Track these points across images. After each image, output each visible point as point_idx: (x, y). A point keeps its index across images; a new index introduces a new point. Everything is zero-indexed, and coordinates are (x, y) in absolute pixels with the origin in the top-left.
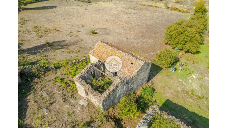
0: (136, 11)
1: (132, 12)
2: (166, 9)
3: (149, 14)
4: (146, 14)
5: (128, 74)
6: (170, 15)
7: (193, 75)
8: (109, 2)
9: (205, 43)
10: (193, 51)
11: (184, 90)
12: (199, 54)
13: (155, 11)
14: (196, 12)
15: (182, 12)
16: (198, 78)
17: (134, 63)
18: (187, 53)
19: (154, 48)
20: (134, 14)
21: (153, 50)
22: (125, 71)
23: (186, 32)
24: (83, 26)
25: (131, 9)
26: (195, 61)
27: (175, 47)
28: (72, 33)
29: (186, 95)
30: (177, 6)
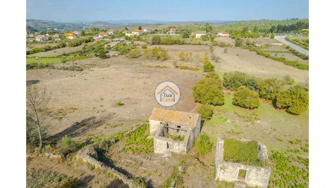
0: (147, 75)
1: (143, 77)
2: (177, 69)
3: (162, 76)
4: (160, 76)
5: (191, 125)
6: (184, 74)
7: (228, 121)
8: (107, 67)
9: (225, 95)
10: (220, 104)
11: (227, 132)
12: (225, 105)
13: (166, 72)
14: (206, 69)
15: (193, 69)
16: (232, 122)
17: (192, 117)
18: (216, 106)
19: (188, 108)
20: (147, 78)
21: (188, 110)
22: (188, 124)
23: (211, 89)
24: (102, 100)
25: (139, 72)
26: (225, 111)
27: (206, 103)
28: (96, 109)
29: (229, 134)
30: (185, 64)
